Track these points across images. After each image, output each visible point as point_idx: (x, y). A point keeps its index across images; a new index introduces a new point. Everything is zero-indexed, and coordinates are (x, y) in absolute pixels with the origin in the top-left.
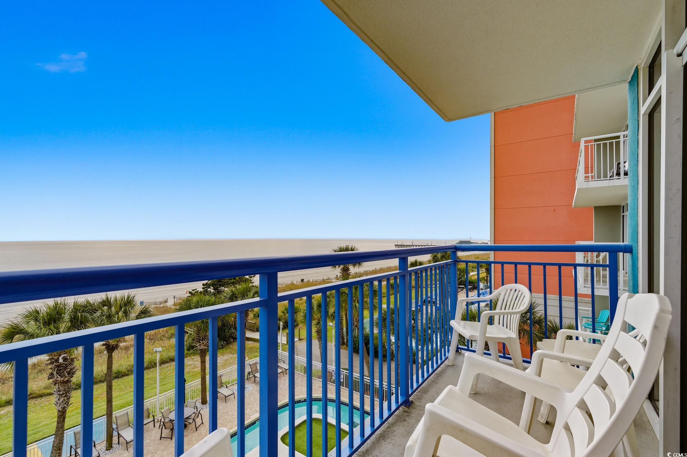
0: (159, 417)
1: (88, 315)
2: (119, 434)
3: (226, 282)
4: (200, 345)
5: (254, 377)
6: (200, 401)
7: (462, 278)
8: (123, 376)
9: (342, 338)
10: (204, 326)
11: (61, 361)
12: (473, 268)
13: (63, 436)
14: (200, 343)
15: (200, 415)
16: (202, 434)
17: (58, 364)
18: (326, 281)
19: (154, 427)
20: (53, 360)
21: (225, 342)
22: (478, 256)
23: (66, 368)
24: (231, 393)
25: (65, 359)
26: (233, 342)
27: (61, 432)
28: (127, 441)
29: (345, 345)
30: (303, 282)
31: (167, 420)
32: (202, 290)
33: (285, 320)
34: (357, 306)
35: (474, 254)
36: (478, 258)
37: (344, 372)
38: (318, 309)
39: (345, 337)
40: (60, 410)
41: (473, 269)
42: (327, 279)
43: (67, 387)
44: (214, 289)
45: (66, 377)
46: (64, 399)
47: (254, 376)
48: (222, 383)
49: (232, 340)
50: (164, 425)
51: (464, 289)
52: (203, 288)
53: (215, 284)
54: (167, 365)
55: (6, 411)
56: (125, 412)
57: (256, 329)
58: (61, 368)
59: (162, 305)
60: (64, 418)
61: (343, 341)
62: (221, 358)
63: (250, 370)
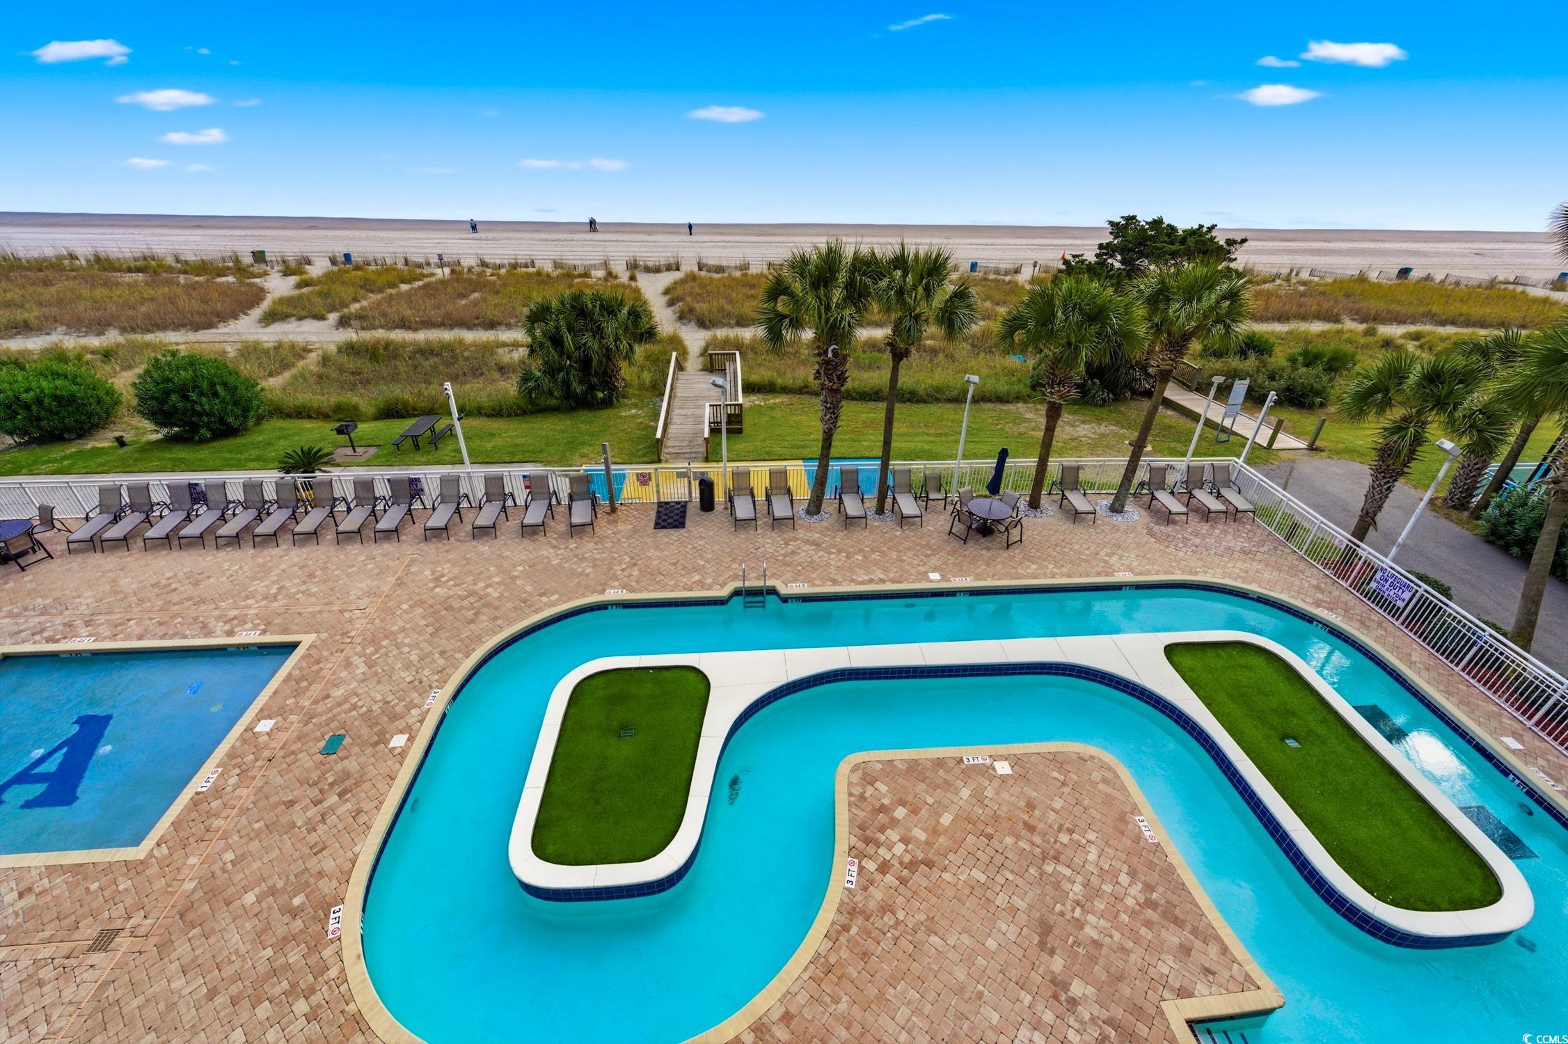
0: (954, 496)
1: (871, 284)
2: (894, 498)
3: (1158, 249)
4: (1052, 393)
5: (1150, 496)
6: (1028, 499)
9: (1469, 488)
10: (1068, 355)
11: (830, 355)
13: (828, 470)
14: (1053, 388)
15: (1019, 526)
16: (1016, 558)
17: (826, 358)
18: (1503, 286)
19: (945, 510)
20: (821, 351)
21: (1111, 396)
23: (836, 368)
24: (1090, 509)
25: (835, 353)
26: (1131, 399)
28: (902, 515)
29: (1466, 513)
30: (1406, 278)
31: (965, 509)
32: (1093, 259)
33: (1289, 383)
37: (1419, 586)
38: (1419, 385)
39: (1482, 490)
40: (826, 430)
43: (835, 399)
44: (1122, 263)
45: (835, 383)
46: (831, 417)
47: (1152, 494)
48: (1078, 482)
49: (1128, 395)
50: (958, 514)
52: (1097, 256)
53: (1130, 250)
54: (988, 406)
56: (907, 467)
57: (1200, 384)
58: (830, 366)
59: (1008, 278)
61: (1465, 497)
62: (1093, 428)
63: (1146, 478)
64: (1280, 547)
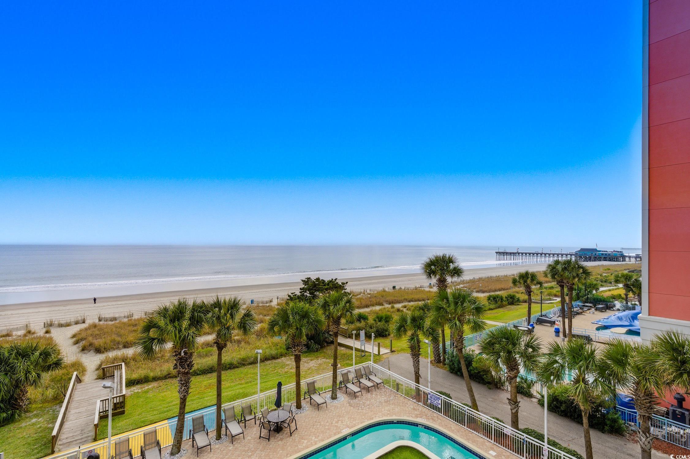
0: (259, 415)
1: (203, 316)
2: (226, 427)
3: (321, 288)
4: (295, 351)
5: (345, 387)
6: (295, 405)
7: (588, 294)
8: (234, 368)
9: (438, 355)
10: (298, 333)
11: (183, 354)
12: (602, 282)
13: (184, 421)
14: (295, 348)
15: (294, 421)
16: (296, 440)
17: (180, 357)
18: (419, 289)
19: (255, 424)
20: (177, 353)
21: (319, 346)
22: (608, 267)
23: (186, 361)
24: (323, 401)
25: (185, 353)
26: (327, 346)
27: (182, 417)
28: (232, 435)
29: (442, 364)
30: (395, 289)
31: (266, 420)
32: (299, 294)
33: (376, 329)
34: (458, 325)
35: (603, 265)
36: (609, 269)
37: (441, 397)
38: (411, 323)
39: (441, 354)
40: (182, 397)
41: (603, 284)
42: (419, 288)
43: (187, 378)
44: (310, 294)
45: (186, 369)
46: (185, 388)
48: (315, 389)
49: (326, 344)
51: (593, 308)
52: (300, 292)
53: (311, 289)
54: (269, 362)
55: (152, 386)
56: (232, 406)
57: (349, 335)
58: (183, 360)
59: (268, 305)
60: (185, 405)
61: (439, 358)
62: (316, 362)
63: (342, 380)
64: (397, 395)
